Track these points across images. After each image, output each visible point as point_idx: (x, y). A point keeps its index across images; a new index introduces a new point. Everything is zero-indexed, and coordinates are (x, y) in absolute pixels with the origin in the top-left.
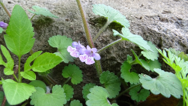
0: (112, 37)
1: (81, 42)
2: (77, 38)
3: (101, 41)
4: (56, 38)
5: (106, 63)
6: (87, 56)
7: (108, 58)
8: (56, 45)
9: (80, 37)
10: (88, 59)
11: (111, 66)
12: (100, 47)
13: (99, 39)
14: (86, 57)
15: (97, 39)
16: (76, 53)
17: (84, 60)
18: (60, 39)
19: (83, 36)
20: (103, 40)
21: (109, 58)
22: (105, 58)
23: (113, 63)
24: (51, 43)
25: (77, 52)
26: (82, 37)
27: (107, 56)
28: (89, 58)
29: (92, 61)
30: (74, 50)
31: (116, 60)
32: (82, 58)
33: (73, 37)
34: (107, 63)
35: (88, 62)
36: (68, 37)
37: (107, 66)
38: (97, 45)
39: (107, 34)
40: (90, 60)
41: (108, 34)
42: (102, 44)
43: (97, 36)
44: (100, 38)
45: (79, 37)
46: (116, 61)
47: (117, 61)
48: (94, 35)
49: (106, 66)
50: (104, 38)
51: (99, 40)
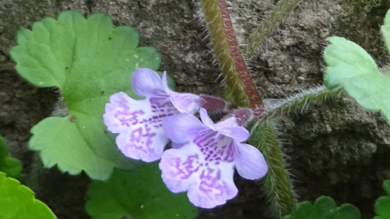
0: (348, 26)
1: (188, 47)
2: (167, 28)
3: (288, 47)
4: (51, 31)
5: (321, 148)
6: (202, 157)
7: (329, 129)
8: (51, 72)
9: (182, 24)
10: (206, 174)
11: (348, 162)
12: (283, 78)
13: (278, 37)
14: (195, 165)
15: (271, 41)
16: (150, 132)
17: (185, 181)
18: (73, 34)
19: (197, 19)
20: (301, 43)
21: (333, 129)
22: (315, 127)
23: (360, 148)
24: (26, 65)
25: (153, 130)
26: (190, 27)
27: (322, 120)
28: (211, 171)
29: (225, 186)
30: (140, 118)
31: (375, 133)
32: (175, 170)
33: (141, 24)
34: (325, 148)
35: (201, 193)
36: (116, 24)
37: (325, 163)
38: (267, 66)
39: (323, 15)
40: (214, 180)
41: (327, 15)
42: (297, 60)
43: (267, 25)
44: (286, 32)
45: (177, 26)
46: (373, 141)
47: (382, 139)
48: (255, 18)
49: (320, 162)
50: (305, 33)
51: (277, 41)
